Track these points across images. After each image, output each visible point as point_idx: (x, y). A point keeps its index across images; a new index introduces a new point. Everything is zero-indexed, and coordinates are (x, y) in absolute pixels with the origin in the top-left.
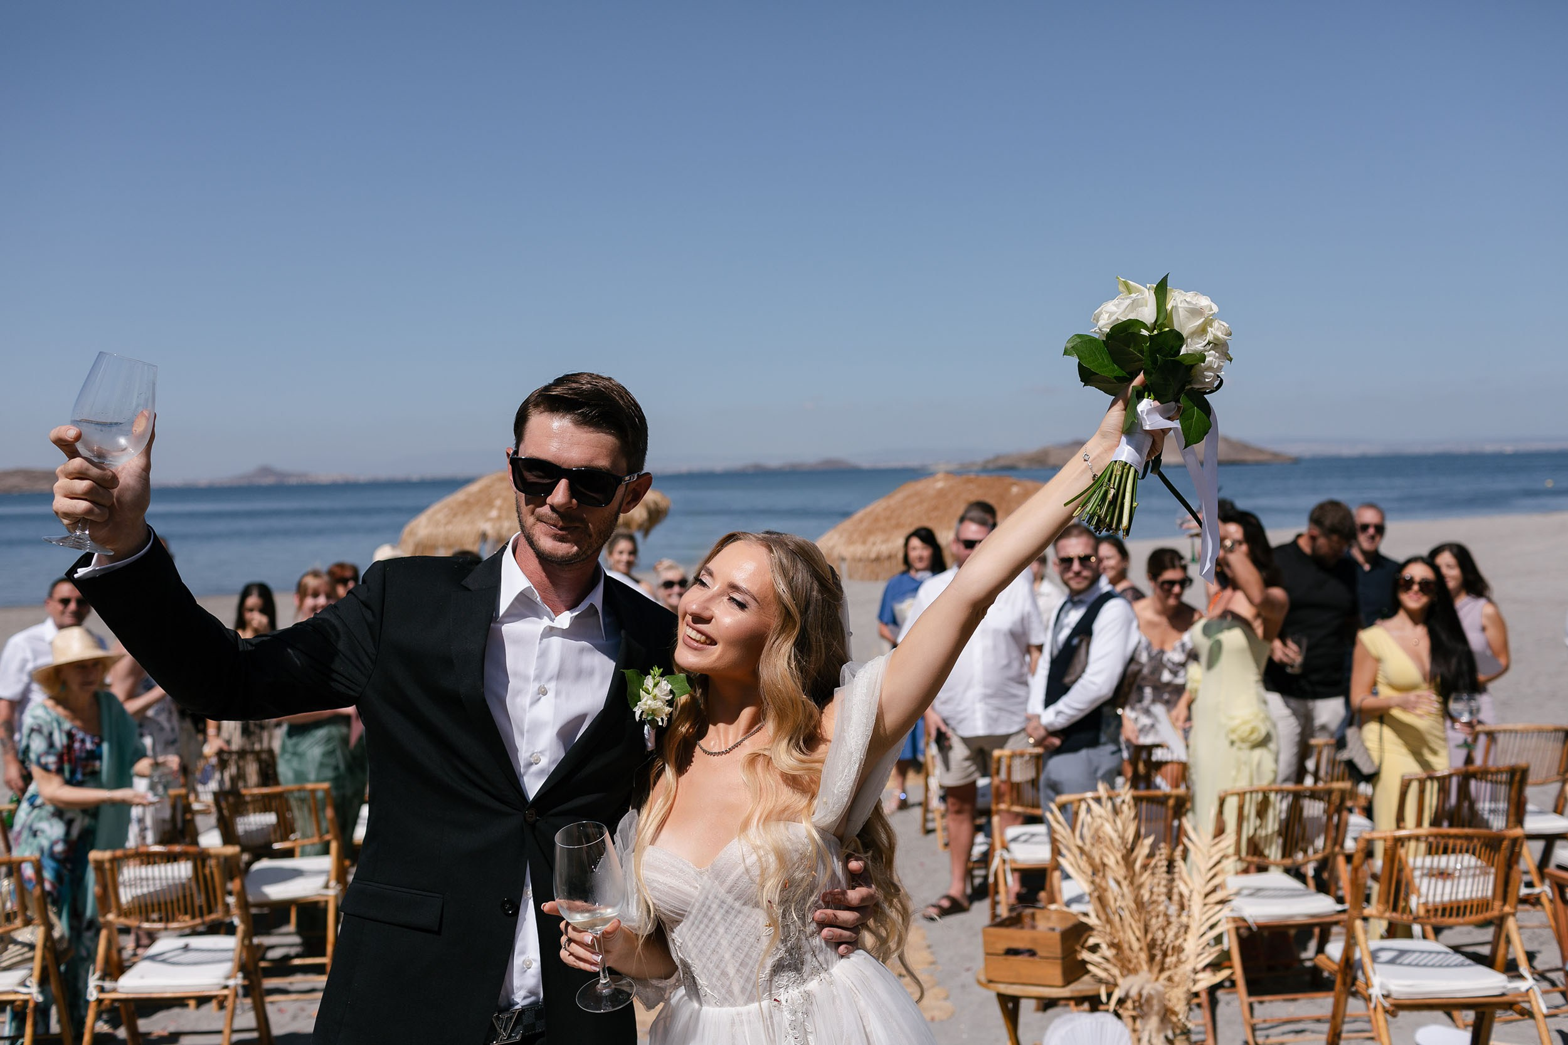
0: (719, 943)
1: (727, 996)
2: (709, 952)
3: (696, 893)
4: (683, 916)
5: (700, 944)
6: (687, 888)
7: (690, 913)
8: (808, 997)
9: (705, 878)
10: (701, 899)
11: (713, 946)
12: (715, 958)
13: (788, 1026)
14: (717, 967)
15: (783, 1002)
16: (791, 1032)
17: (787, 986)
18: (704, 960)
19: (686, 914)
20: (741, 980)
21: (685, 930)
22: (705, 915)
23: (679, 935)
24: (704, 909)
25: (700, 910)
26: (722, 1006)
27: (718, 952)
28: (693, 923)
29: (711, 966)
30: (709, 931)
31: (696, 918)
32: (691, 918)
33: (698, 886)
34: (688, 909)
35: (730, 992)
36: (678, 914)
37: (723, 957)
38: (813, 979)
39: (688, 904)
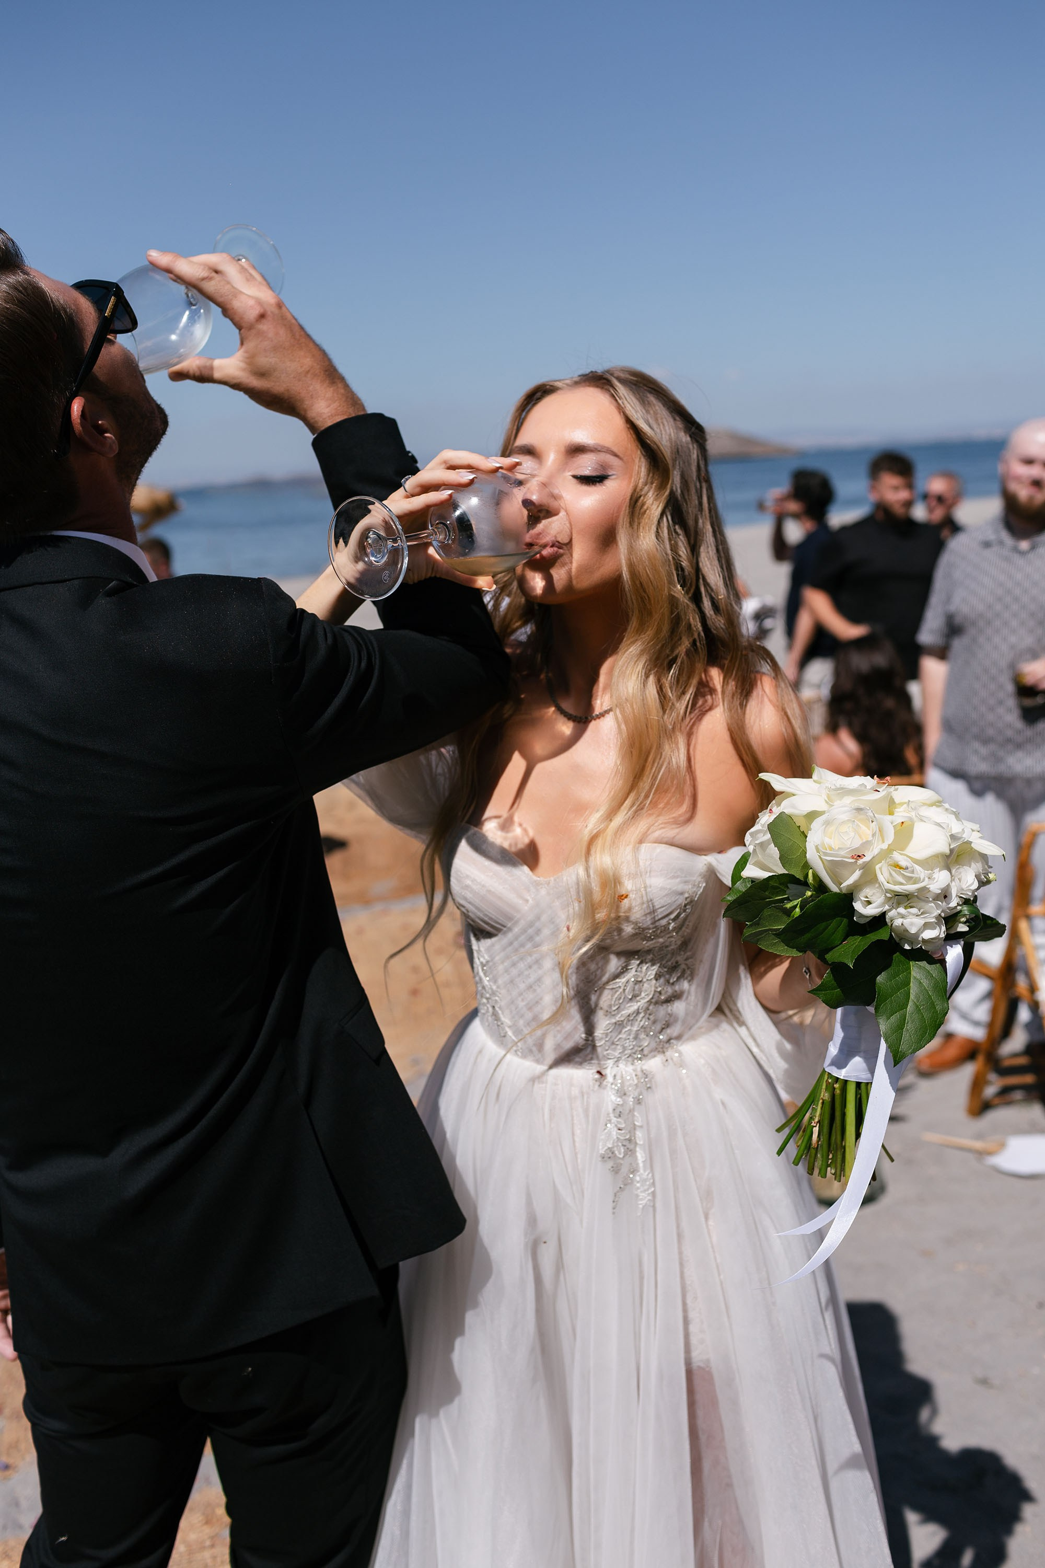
0: (539, 980)
1: (534, 1049)
2: (522, 986)
3: (526, 908)
4: (499, 930)
5: (514, 972)
6: (512, 898)
7: (510, 929)
8: (647, 1082)
9: (543, 892)
10: (531, 917)
11: (532, 979)
12: (530, 996)
13: (611, 1111)
14: (530, 1009)
15: (610, 1079)
16: (614, 1120)
17: (618, 1060)
18: (515, 993)
19: (505, 929)
20: (559, 1036)
21: (497, 947)
22: (531, 938)
23: (488, 950)
24: (530, 931)
25: (524, 931)
26: (524, 1056)
27: (535, 991)
28: (511, 944)
29: (522, 1004)
30: (529, 960)
31: (516, 938)
32: (510, 935)
33: (529, 898)
34: (509, 925)
35: (540, 1046)
36: (492, 926)
37: (541, 999)
38: (655, 1056)
39: (510, 918)
